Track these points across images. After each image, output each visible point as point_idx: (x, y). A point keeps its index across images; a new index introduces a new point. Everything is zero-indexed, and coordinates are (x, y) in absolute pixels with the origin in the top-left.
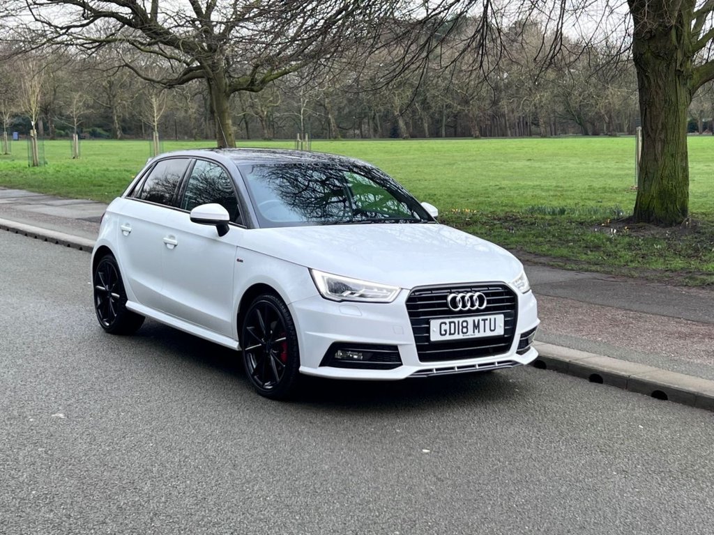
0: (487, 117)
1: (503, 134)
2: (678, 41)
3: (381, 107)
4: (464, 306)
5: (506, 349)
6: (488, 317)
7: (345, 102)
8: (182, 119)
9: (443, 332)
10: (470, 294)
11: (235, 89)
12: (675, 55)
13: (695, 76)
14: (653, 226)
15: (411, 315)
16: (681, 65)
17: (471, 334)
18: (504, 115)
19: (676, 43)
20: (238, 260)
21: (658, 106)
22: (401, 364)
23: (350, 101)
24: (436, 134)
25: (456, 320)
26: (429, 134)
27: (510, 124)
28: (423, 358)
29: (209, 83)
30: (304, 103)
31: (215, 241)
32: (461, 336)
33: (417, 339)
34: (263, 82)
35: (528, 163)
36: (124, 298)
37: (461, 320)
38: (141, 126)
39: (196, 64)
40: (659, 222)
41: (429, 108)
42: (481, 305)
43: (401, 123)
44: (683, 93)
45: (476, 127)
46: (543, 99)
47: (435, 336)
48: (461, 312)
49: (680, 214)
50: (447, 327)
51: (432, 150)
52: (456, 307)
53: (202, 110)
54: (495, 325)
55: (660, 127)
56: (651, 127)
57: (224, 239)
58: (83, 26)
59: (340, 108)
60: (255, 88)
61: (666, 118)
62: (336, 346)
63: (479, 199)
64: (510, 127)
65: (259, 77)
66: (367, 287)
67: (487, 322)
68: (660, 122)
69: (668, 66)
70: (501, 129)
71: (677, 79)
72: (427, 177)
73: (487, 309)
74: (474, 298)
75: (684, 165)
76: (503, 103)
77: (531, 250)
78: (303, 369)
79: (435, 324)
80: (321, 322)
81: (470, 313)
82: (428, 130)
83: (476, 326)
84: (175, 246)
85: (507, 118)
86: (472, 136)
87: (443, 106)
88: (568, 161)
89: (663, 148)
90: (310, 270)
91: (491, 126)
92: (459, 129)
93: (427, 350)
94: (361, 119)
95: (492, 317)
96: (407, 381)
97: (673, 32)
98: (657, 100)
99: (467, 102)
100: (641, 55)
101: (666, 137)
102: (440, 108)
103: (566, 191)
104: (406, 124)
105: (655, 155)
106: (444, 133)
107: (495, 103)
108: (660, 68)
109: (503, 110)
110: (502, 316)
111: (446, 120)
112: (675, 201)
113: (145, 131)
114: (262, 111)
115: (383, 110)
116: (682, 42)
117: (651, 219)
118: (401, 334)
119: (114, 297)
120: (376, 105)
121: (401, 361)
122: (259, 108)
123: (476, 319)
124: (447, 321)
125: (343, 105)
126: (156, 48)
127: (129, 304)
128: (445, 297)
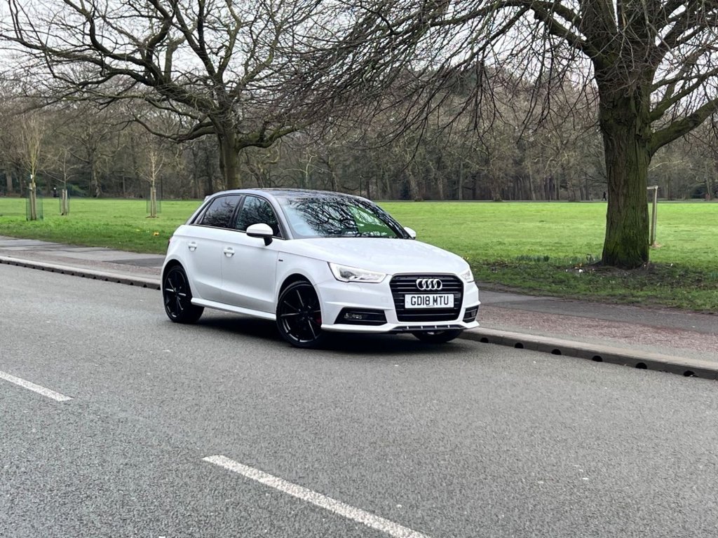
0: (509, 178)
1: (527, 198)
2: (638, 111)
3: (390, 166)
4: (427, 287)
5: (455, 317)
6: (443, 295)
7: (351, 159)
8: (167, 176)
9: (413, 303)
10: (431, 280)
11: (244, 144)
12: (634, 122)
13: (653, 140)
14: (617, 269)
15: (392, 291)
16: (640, 130)
17: (432, 305)
18: (527, 177)
19: (634, 111)
20: (280, 260)
21: (621, 165)
22: (386, 322)
23: (356, 159)
24: (452, 197)
25: (422, 296)
26: (444, 196)
27: (535, 187)
28: (400, 319)
29: (219, 138)
30: (309, 159)
31: (263, 249)
32: (425, 306)
33: (397, 307)
34: (272, 139)
35: (540, 224)
36: (190, 296)
37: (425, 296)
38: (122, 183)
39: (208, 120)
40: (621, 265)
41: (445, 167)
42: (439, 286)
43: (413, 184)
44: (642, 154)
45: (497, 190)
46: (572, 160)
47: (408, 305)
48: (425, 291)
49: (640, 258)
50: (416, 300)
51: (445, 212)
52: (422, 287)
53: (191, 166)
54: (448, 301)
55: (622, 183)
56: (615, 182)
57: (270, 247)
58: (98, 83)
59: (345, 166)
60: (264, 144)
61: (628, 175)
62: (345, 310)
63: (478, 251)
64: (535, 190)
65: (268, 134)
66: (365, 274)
67: (443, 299)
68: (622, 179)
69: (629, 130)
70: (525, 191)
71: (637, 144)
72: (432, 235)
73: (442, 290)
74: (434, 283)
75: (644, 216)
76: (528, 163)
77: (506, 283)
78: (323, 326)
79: (408, 298)
80: (335, 295)
81: (431, 292)
82: (443, 191)
83: (435, 301)
84: (233, 254)
85: (531, 180)
86: (492, 199)
87: (460, 165)
88: (582, 223)
89: (625, 201)
90: (328, 263)
91: (514, 188)
92: (478, 192)
93: (403, 314)
94: (369, 178)
95: (446, 295)
96: (391, 332)
97: (633, 103)
98: (619, 159)
99: (487, 162)
100: (606, 121)
101: (628, 192)
102: (456, 167)
103: (564, 246)
104: (419, 184)
105: (619, 207)
106: (461, 195)
107: (518, 163)
108: (622, 132)
109: (527, 170)
110: (452, 295)
111: (463, 181)
112: (636, 247)
113: (126, 188)
114: (259, 169)
115: (392, 168)
116: (640, 111)
117: (616, 262)
118: (386, 303)
119: (181, 296)
120: (386, 163)
121: (386, 320)
122: (255, 165)
123: (435, 296)
124: (416, 296)
125: (348, 163)
126: (165, 104)
127: (194, 300)
128: (415, 281)
